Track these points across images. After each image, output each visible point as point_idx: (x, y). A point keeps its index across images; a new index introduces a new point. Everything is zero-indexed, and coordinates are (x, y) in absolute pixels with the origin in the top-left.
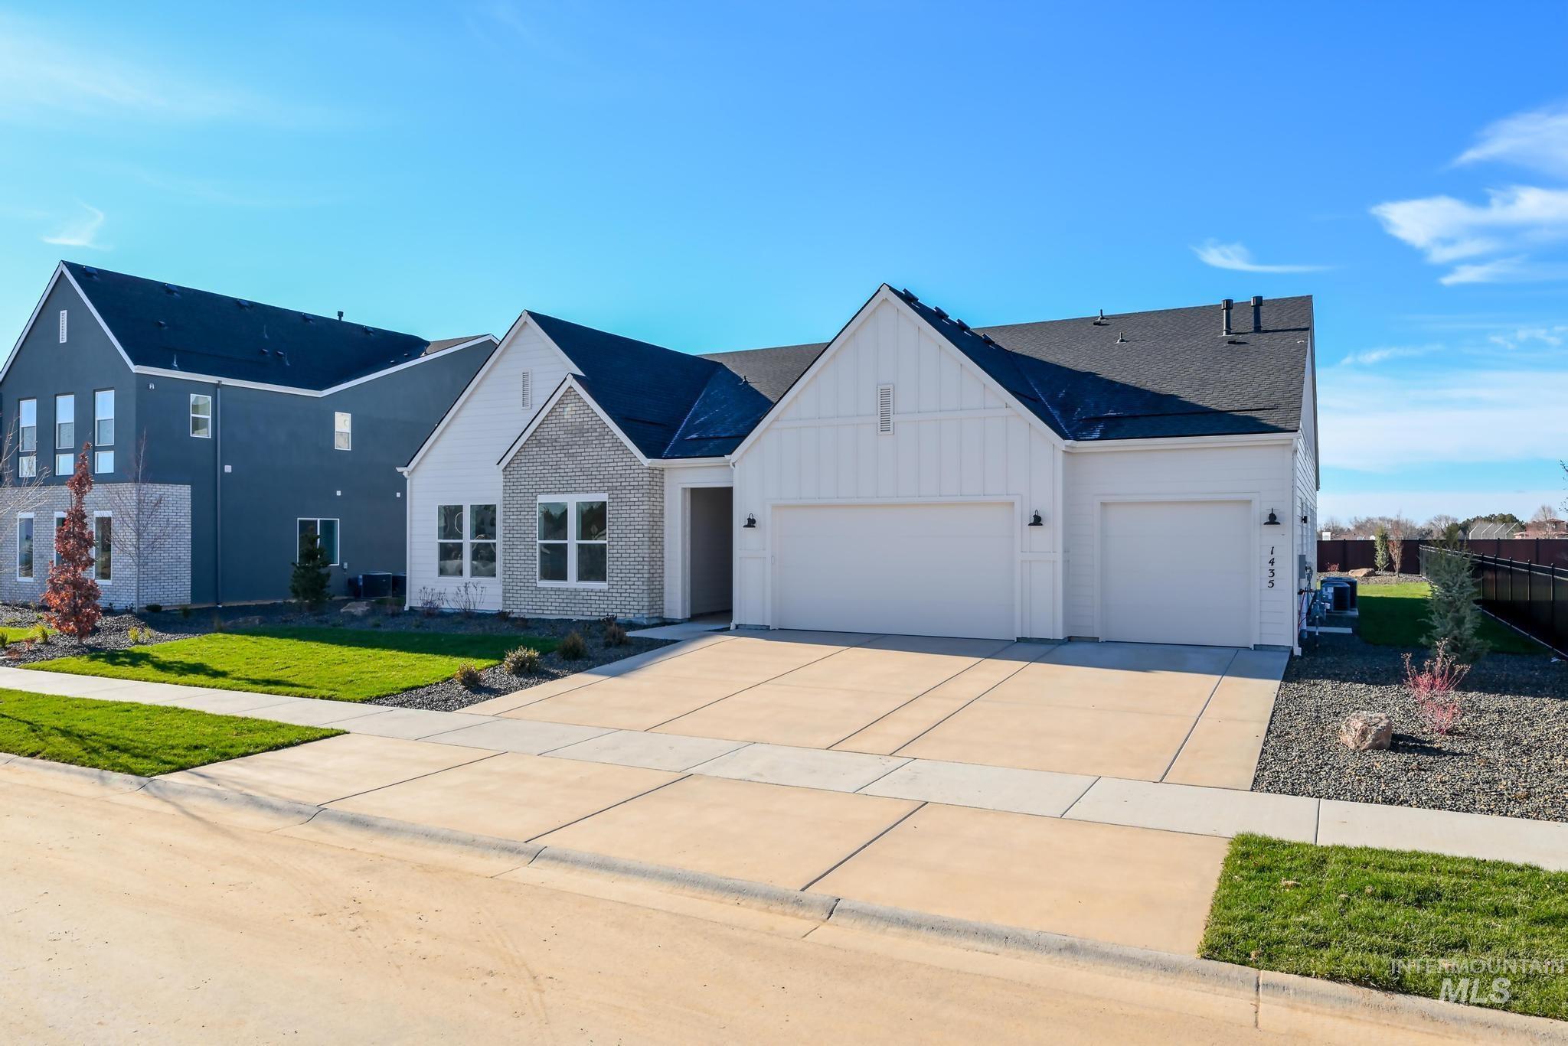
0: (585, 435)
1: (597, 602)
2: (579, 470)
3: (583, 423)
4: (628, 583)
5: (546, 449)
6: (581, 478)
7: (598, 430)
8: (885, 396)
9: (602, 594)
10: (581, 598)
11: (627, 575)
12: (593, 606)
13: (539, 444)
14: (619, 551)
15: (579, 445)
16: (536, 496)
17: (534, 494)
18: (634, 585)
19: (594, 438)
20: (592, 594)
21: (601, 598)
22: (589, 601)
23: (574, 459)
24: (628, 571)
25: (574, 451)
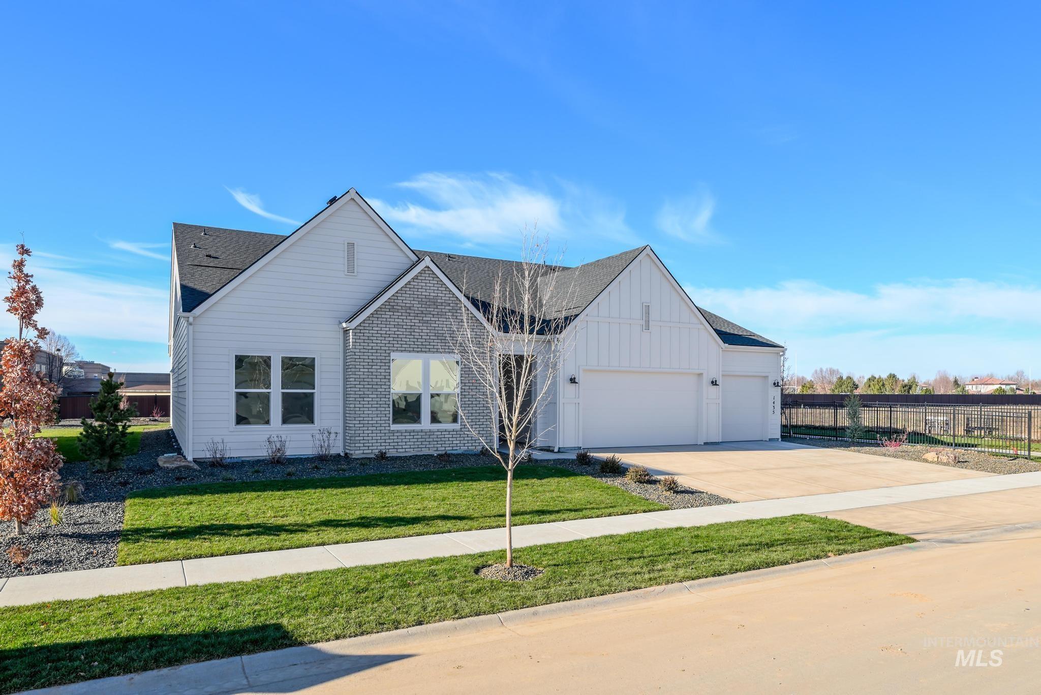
0: (439, 307)
1: (450, 439)
2: (434, 334)
3: (437, 298)
4: (477, 423)
5: (400, 314)
6: (435, 341)
7: (451, 305)
8: (647, 310)
9: (455, 433)
10: (436, 436)
11: (477, 417)
12: (446, 442)
13: (392, 309)
14: (470, 399)
15: (433, 315)
16: (389, 353)
17: (387, 352)
18: (483, 424)
19: (448, 311)
20: (445, 433)
21: (454, 436)
22: (443, 439)
23: (429, 325)
24: (478, 414)
25: (429, 319)
